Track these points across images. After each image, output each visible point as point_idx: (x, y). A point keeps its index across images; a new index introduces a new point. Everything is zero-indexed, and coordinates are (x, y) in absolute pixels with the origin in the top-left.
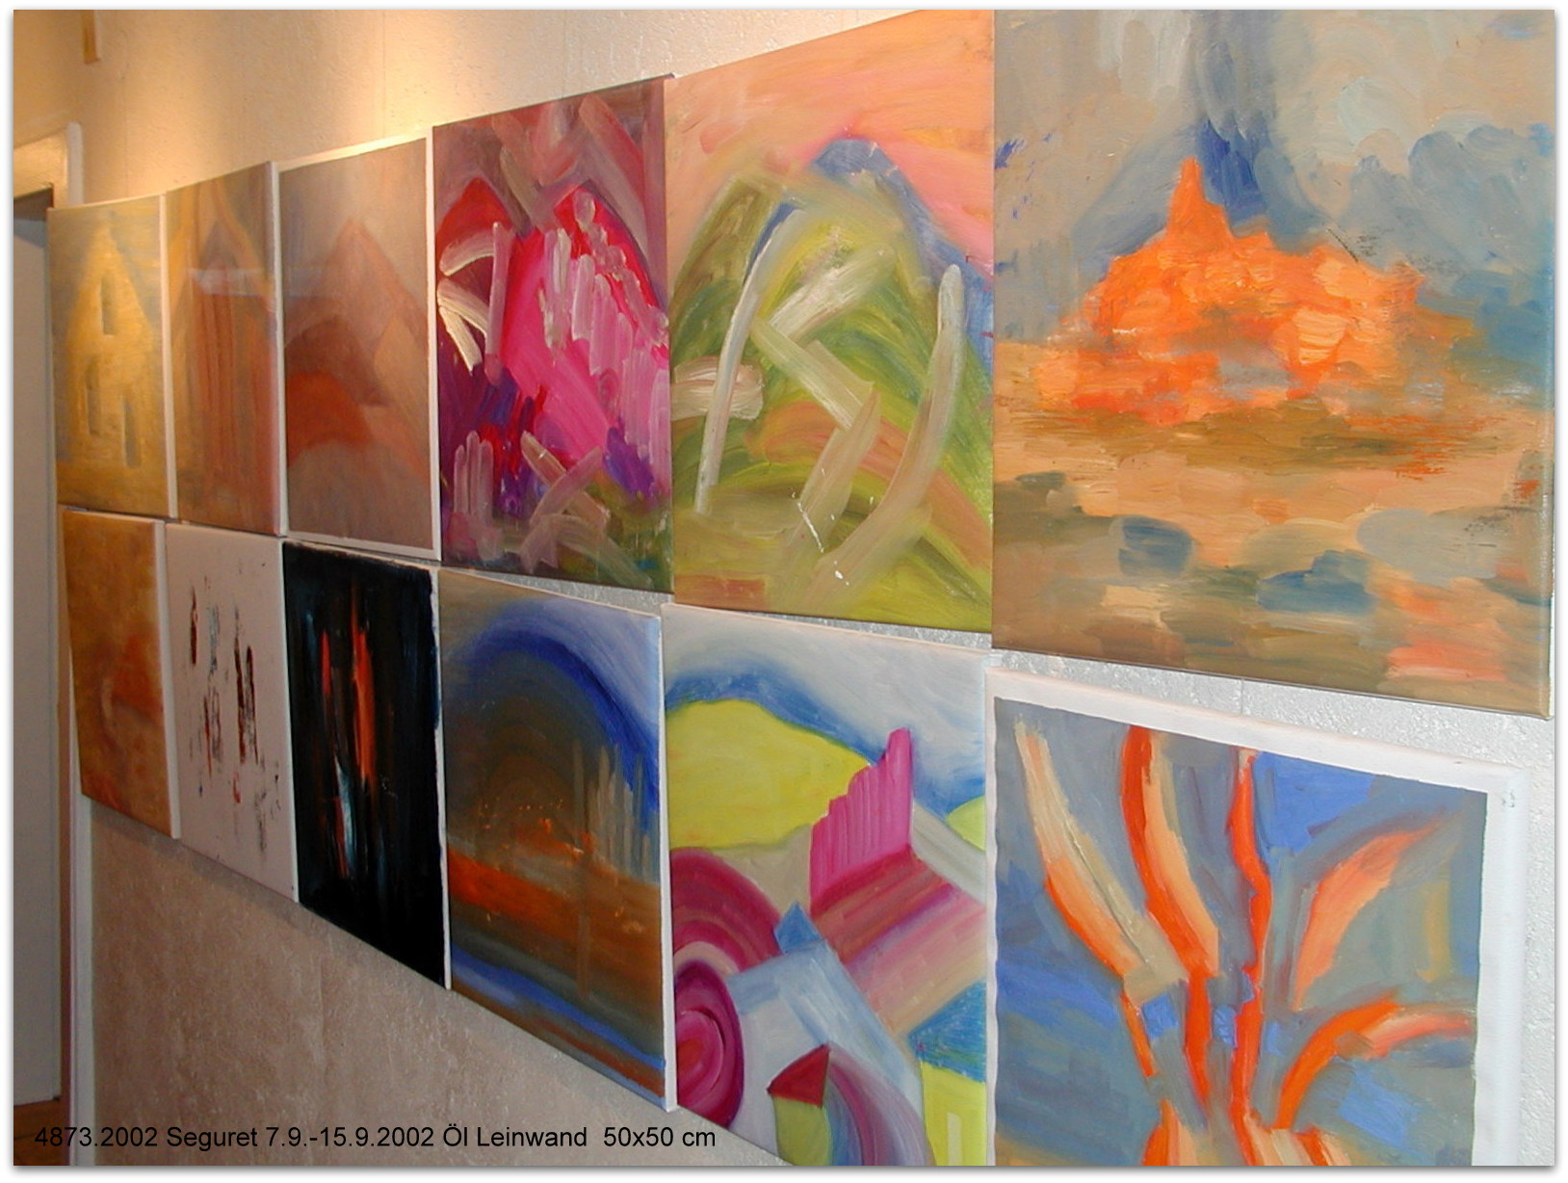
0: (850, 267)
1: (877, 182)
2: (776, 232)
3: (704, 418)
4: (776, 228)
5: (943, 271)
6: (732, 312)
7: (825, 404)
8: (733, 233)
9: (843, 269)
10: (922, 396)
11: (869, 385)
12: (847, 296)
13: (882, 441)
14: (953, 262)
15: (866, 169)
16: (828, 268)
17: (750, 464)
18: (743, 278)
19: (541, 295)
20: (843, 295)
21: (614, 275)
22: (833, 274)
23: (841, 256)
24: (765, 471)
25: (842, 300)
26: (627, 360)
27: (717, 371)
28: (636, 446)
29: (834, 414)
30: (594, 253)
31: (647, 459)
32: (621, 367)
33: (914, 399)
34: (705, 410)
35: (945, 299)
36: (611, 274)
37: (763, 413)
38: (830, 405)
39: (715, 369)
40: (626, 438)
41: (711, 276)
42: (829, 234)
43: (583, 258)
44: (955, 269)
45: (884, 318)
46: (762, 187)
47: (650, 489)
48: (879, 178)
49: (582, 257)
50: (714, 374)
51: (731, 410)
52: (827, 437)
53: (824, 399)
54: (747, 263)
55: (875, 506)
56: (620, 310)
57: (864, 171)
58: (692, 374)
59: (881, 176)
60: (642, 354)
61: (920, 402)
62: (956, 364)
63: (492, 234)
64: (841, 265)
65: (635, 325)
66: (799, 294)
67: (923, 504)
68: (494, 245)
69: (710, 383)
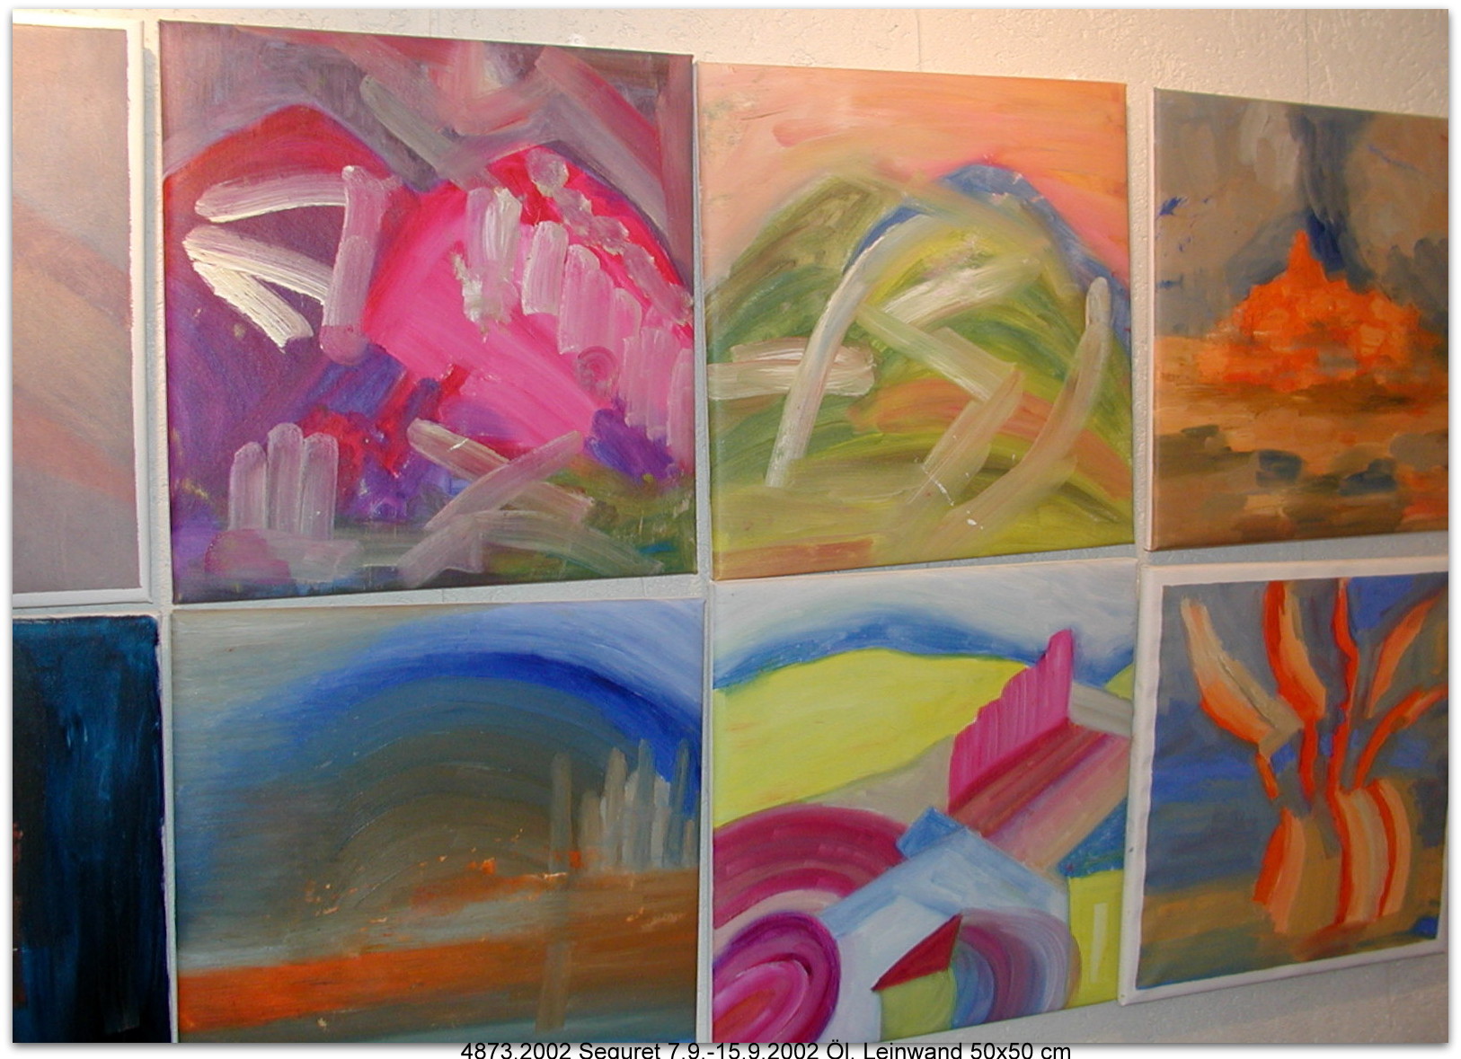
0: (986, 270)
1: (1022, 205)
2: (893, 230)
3: (785, 396)
4: (893, 227)
5: (1091, 281)
6: (828, 298)
7: (957, 380)
8: (827, 224)
9: (979, 271)
10: (1069, 374)
11: (1012, 367)
12: (983, 293)
13: (1024, 410)
14: (1102, 275)
15: (1009, 192)
16: (962, 268)
17: (854, 436)
18: (843, 267)
19: (457, 260)
20: (980, 292)
21: (605, 247)
22: (968, 273)
23: (977, 260)
24: (877, 441)
25: (979, 295)
26: (632, 338)
27: (804, 353)
28: (645, 428)
29: (967, 388)
30: (567, 221)
31: (662, 440)
32: (621, 346)
33: (1061, 377)
34: (787, 388)
35: (1093, 302)
36: (600, 247)
37: (875, 390)
38: (964, 382)
39: (803, 349)
40: (627, 420)
41: (795, 262)
42: (963, 240)
43: (545, 227)
44: (1102, 281)
45: (1028, 313)
46: (873, 189)
47: (667, 470)
48: (1025, 203)
49: (541, 223)
50: (801, 354)
51: (826, 388)
52: (961, 409)
53: (956, 377)
54: (849, 254)
55: (1017, 462)
56: (618, 285)
57: (1006, 194)
58: (765, 354)
59: (1027, 201)
60: (658, 332)
61: (1067, 378)
62: (1102, 351)
63: (340, 179)
64: (978, 266)
65: (646, 303)
66: (923, 288)
67: (1069, 456)
68: (347, 194)
69: (795, 362)
